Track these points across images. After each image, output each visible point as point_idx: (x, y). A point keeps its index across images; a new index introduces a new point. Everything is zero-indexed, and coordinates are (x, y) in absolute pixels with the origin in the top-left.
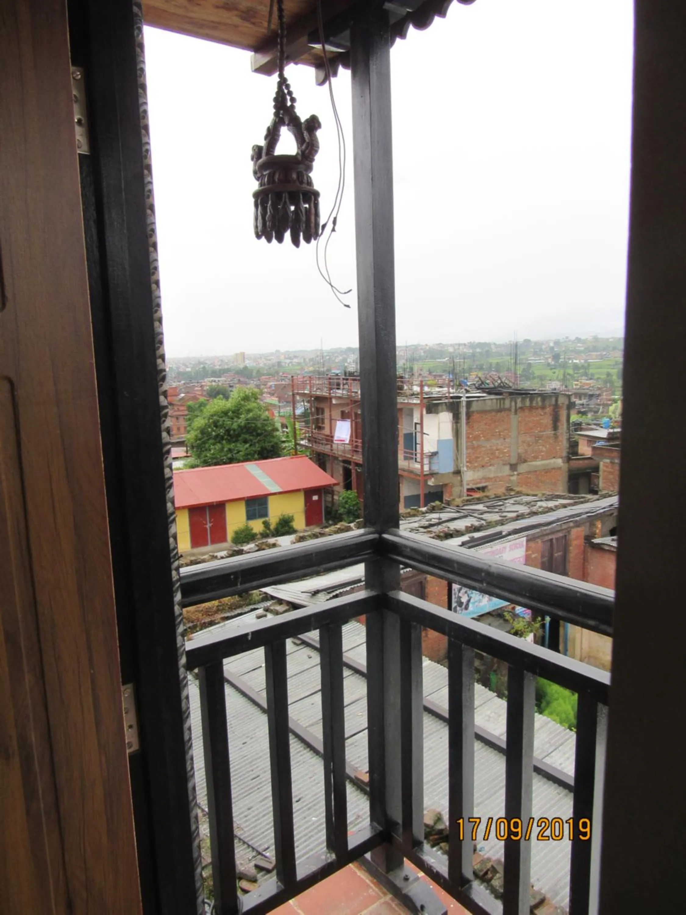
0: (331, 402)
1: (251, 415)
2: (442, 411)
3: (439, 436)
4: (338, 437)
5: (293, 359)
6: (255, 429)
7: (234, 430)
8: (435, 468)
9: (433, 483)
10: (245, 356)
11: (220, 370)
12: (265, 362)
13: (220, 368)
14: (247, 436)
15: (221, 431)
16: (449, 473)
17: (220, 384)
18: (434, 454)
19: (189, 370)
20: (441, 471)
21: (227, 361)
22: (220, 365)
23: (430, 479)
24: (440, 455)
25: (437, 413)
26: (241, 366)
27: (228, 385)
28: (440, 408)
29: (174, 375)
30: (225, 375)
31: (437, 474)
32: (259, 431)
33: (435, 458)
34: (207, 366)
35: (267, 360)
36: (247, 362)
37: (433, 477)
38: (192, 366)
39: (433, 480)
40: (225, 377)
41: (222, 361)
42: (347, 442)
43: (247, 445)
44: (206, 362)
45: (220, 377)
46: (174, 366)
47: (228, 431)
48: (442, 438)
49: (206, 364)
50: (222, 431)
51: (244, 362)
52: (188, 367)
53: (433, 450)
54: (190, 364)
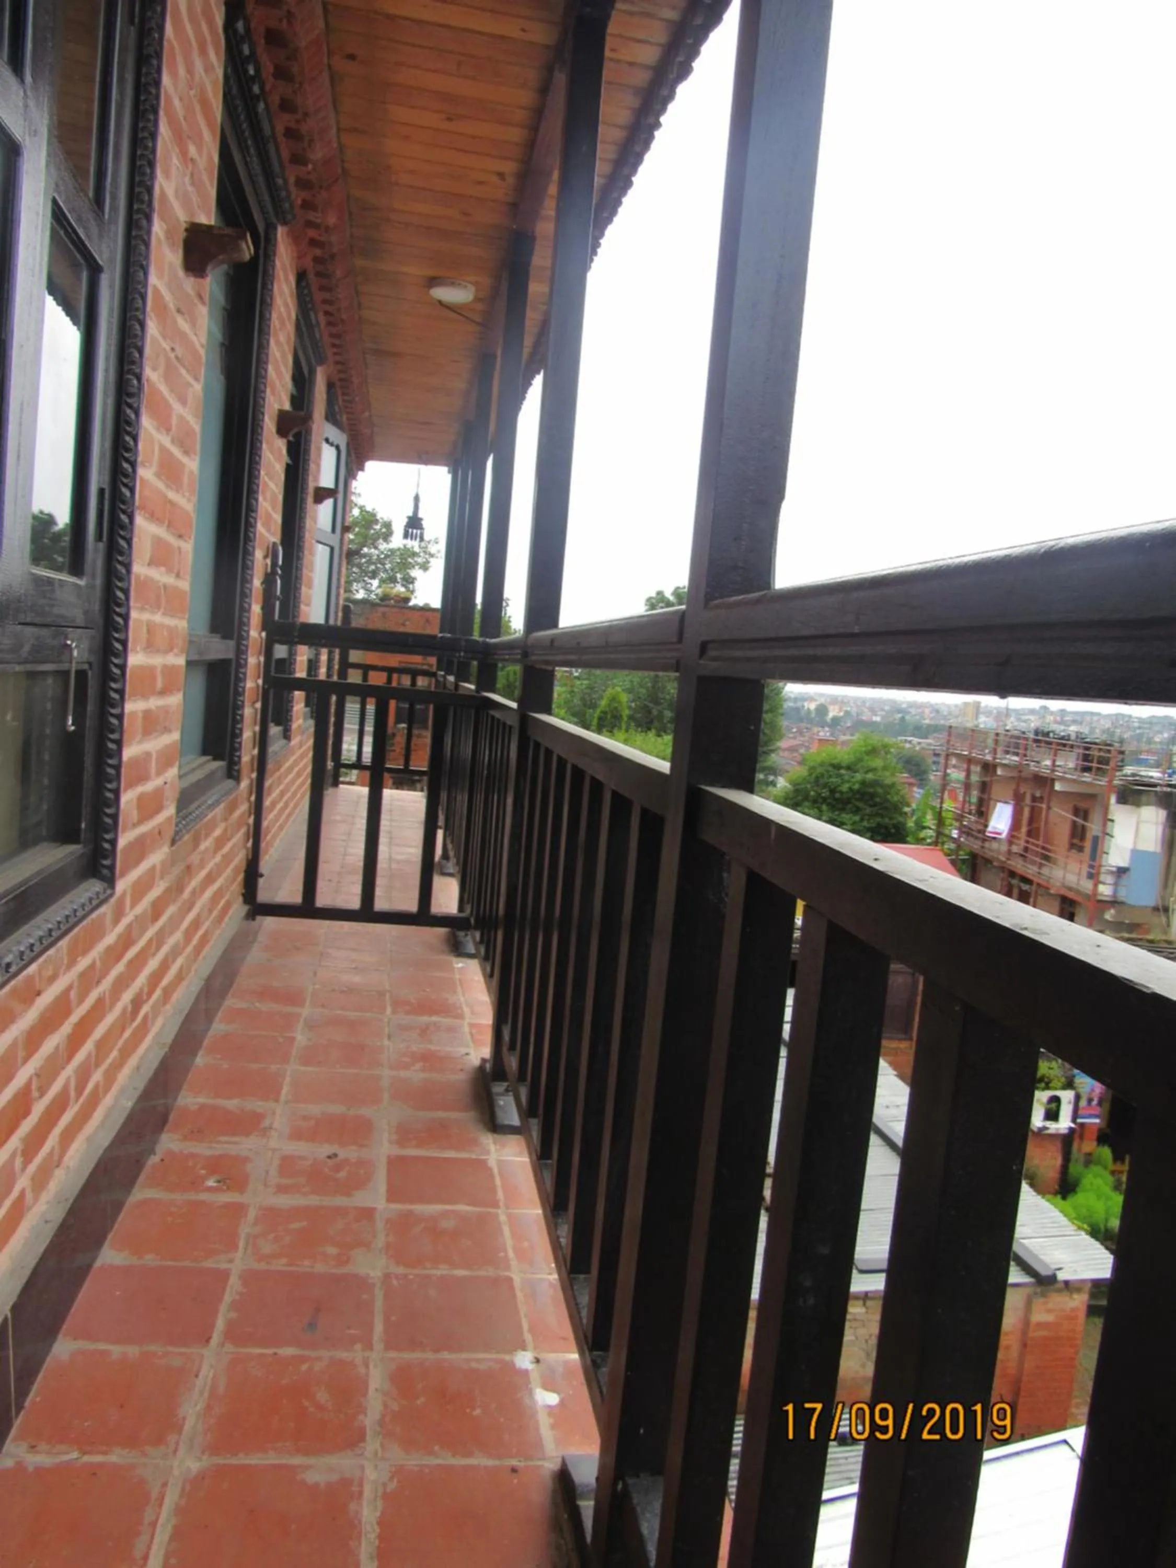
0: (995, 771)
1: (870, 776)
2: (1148, 804)
3: (1135, 843)
4: (995, 828)
5: (1069, 726)
6: (873, 796)
7: (841, 793)
8: (1122, 895)
9: (1112, 917)
10: (981, 710)
11: (929, 726)
12: (1016, 724)
13: (932, 723)
14: (860, 805)
15: (824, 791)
16: (1146, 907)
17: (917, 748)
18: (1121, 872)
19: (877, 719)
20: (1131, 901)
21: (945, 713)
22: (931, 719)
23: (1109, 909)
24: (1132, 873)
25: (1137, 804)
26: (970, 725)
27: (931, 752)
28: (1144, 798)
29: (849, 725)
30: (936, 735)
31: (1122, 903)
32: (878, 800)
33: (1125, 879)
34: (908, 717)
35: (1019, 720)
36: (982, 719)
37: (1114, 907)
38: (884, 713)
39: (1112, 911)
40: (934, 738)
41: (937, 711)
42: (1004, 836)
43: (857, 818)
44: (911, 710)
45: (926, 738)
46: (854, 711)
47: (833, 791)
48: (1142, 847)
49: (909, 713)
50: (825, 793)
51: (977, 718)
52: (876, 715)
53: (1123, 863)
54: (883, 710)
